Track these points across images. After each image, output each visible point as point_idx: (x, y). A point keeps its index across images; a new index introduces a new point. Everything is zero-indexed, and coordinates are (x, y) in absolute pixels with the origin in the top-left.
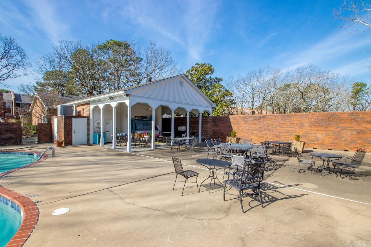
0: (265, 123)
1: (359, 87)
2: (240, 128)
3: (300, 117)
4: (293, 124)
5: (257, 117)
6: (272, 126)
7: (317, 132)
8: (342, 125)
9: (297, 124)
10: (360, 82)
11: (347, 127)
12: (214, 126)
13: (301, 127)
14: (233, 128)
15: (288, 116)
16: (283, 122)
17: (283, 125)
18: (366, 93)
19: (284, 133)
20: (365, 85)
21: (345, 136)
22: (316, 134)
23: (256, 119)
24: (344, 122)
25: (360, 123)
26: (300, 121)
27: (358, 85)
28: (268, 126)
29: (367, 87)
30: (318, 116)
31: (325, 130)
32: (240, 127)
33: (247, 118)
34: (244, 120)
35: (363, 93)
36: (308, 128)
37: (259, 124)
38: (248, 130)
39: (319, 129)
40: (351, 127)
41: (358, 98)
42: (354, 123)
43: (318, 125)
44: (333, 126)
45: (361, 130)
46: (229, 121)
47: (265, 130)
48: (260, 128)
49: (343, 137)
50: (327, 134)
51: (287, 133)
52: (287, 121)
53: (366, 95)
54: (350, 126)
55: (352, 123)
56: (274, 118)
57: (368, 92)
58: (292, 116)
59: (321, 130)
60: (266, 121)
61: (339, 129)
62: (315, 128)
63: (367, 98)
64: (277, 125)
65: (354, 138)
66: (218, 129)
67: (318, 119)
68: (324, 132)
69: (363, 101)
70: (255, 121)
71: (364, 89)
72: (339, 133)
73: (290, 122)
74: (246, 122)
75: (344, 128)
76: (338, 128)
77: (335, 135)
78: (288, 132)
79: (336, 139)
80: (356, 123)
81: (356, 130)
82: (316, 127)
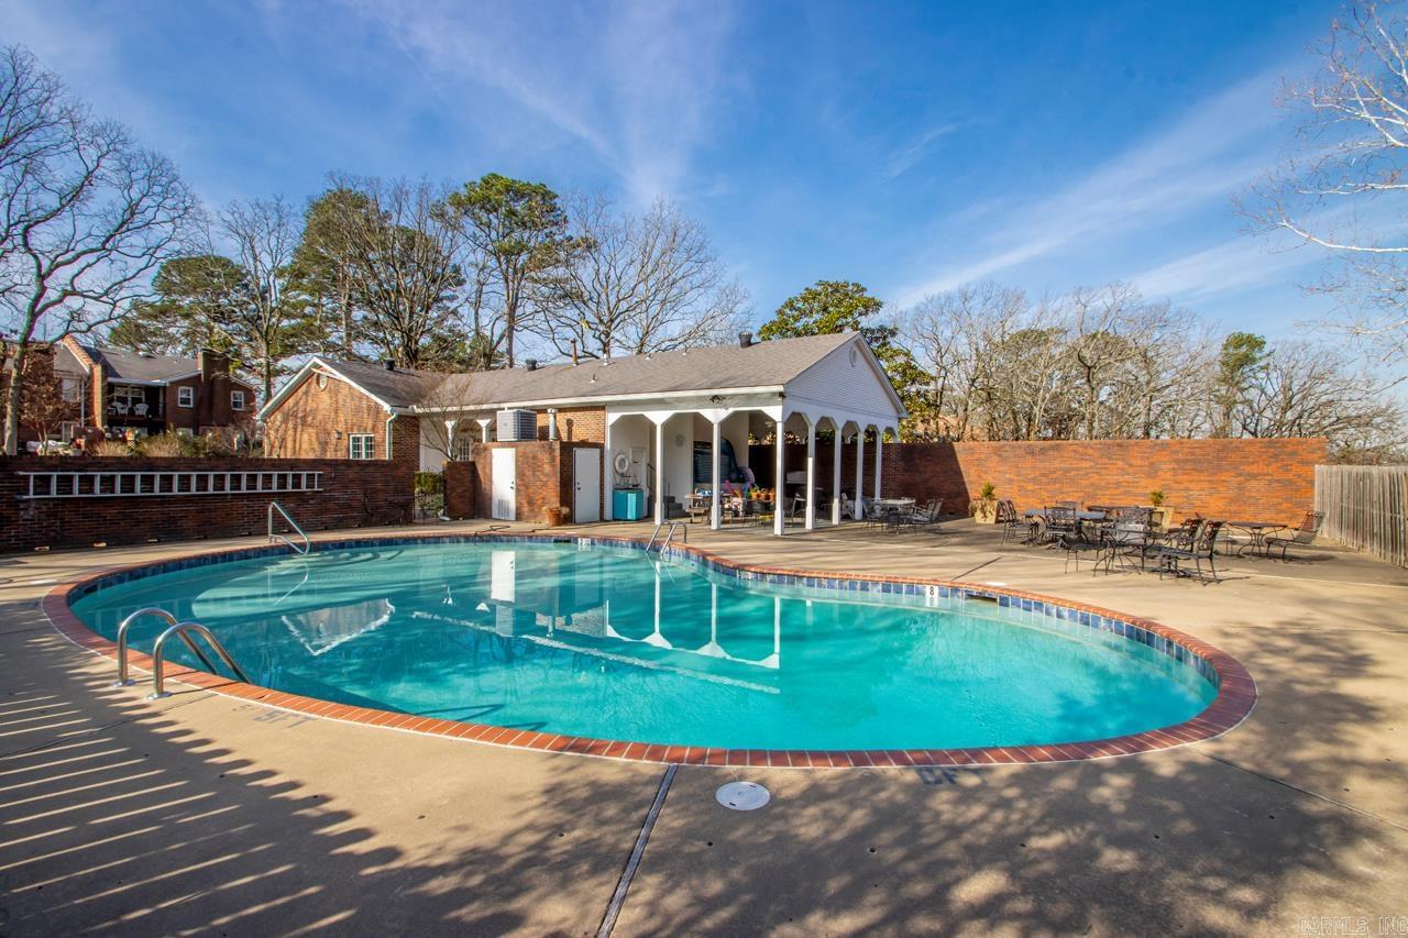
0: (1056, 464)
1: (1244, 349)
2: (985, 477)
3: (1148, 450)
4: (1131, 466)
5: (1036, 446)
6: (1078, 469)
7: (1190, 486)
8: (1248, 469)
9: (1141, 466)
10: (1246, 332)
11: (1259, 475)
12: (906, 471)
13: (1152, 472)
14: (964, 475)
15: (1119, 445)
16: (1107, 461)
17: (1105, 468)
18: (1262, 368)
19: (1108, 488)
20: (1259, 344)
21: (1254, 494)
22: (1187, 489)
23: (1033, 453)
24: (1253, 463)
25: (1288, 465)
26: (1148, 458)
27: (1238, 341)
28: (1067, 471)
29: (1266, 349)
30: (1194, 448)
31: (1208, 481)
32: (986, 472)
33: (1007, 448)
34: (999, 456)
35: (1254, 366)
36: (1168, 476)
37: (1041, 465)
38: (1010, 481)
39: (1195, 478)
40: (1267, 475)
41: (1238, 382)
42: (1274, 465)
43: (1193, 469)
44: (1227, 471)
45: (1290, 481)
46: (952, 455)
47: (1055, 481)
48: (1043, 475)
49: (1250, 497)
50: (1212, 491)
51: (1117, 488)
52: (1117, 459)
53: (1261, 375)
54: (1265, 471)
55: (1268, 465)
56: (1081, 450)
57: (1268, 364)
58: (1127, 447)
59: (1199, 481)
60: (1062, 457)
61: (1242, 479)
62: (1185, 477)
63: (1264, 383)
64: (1091, 468)
65: (1275, 500)
66: (918, 478)
67: (1192, 454)
68: (1205, 485)
69: (1253, 394)
70: (1029, 457)
71: (1258, 355)
72: (1241, 487)
73: (1123, 460)
74: (1004, 460)
75: (1253, 476)
76: (1240, 475)
77: (1232, 493)
78: (1118, 485)
79: (1233, 501)
80: (1280, 465)
81: (1278, 481)
82: (1187, 474)
